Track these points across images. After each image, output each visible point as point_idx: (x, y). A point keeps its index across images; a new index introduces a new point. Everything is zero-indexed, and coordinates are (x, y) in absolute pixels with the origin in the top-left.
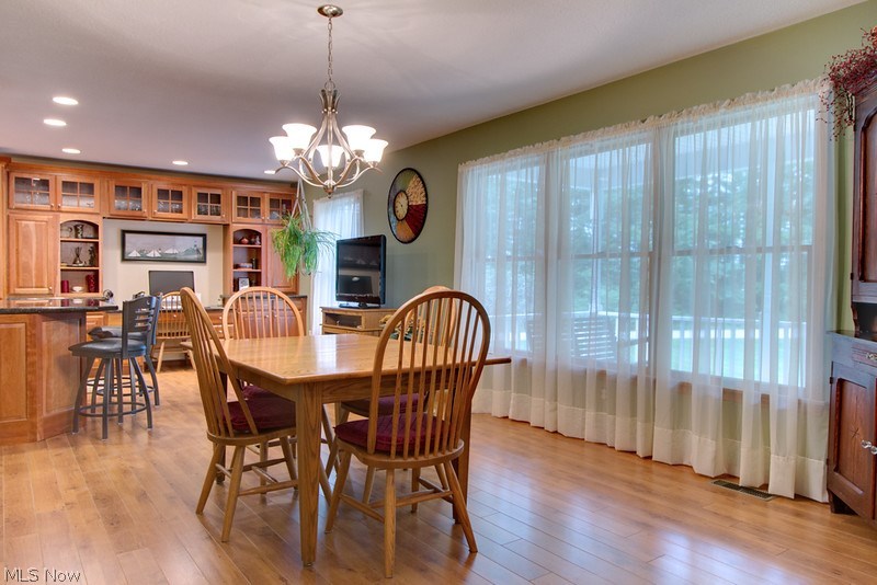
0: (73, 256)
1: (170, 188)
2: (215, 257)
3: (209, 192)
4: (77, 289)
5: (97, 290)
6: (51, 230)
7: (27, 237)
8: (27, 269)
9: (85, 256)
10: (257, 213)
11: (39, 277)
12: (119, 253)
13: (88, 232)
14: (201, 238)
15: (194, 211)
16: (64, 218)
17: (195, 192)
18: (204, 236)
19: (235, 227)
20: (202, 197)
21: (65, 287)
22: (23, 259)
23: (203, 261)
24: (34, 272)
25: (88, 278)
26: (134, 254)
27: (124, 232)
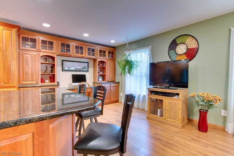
0: (45, 69)
1: (79, 46)
2: (91, 70)
3: (92, 48)
4: (47, 81)
5: (54, 81)
6: (37, 59)
7: (27, 61)
8: (27, 74)
9: (49, 69)
10: (104, 56)
11: (32, 77)
12: (61, 68)
13: (50, 60)
14: (87, 64)
15: (87, 54)
16: (42, 54)
17: (87, 47)
18: (88, 63)
19: (98, 60)
20: (89, 49)
21: (42, 81)
22: (25, 70)
23: (88, 71)
24: (30, 75)
25: (50, 77)
26: (66, 69)
27: (63, 61)
